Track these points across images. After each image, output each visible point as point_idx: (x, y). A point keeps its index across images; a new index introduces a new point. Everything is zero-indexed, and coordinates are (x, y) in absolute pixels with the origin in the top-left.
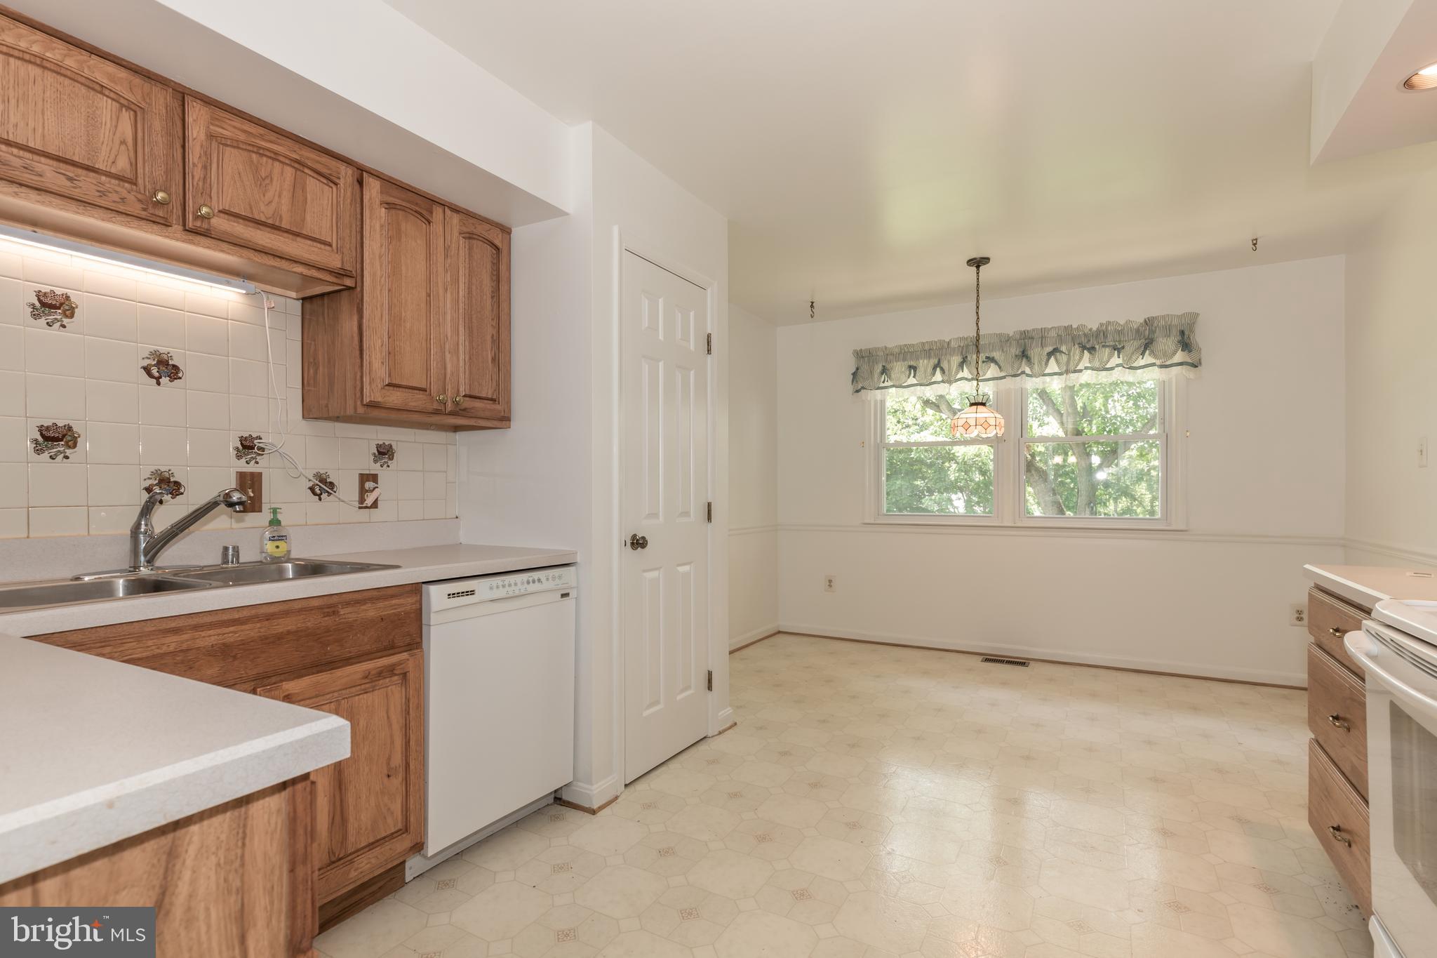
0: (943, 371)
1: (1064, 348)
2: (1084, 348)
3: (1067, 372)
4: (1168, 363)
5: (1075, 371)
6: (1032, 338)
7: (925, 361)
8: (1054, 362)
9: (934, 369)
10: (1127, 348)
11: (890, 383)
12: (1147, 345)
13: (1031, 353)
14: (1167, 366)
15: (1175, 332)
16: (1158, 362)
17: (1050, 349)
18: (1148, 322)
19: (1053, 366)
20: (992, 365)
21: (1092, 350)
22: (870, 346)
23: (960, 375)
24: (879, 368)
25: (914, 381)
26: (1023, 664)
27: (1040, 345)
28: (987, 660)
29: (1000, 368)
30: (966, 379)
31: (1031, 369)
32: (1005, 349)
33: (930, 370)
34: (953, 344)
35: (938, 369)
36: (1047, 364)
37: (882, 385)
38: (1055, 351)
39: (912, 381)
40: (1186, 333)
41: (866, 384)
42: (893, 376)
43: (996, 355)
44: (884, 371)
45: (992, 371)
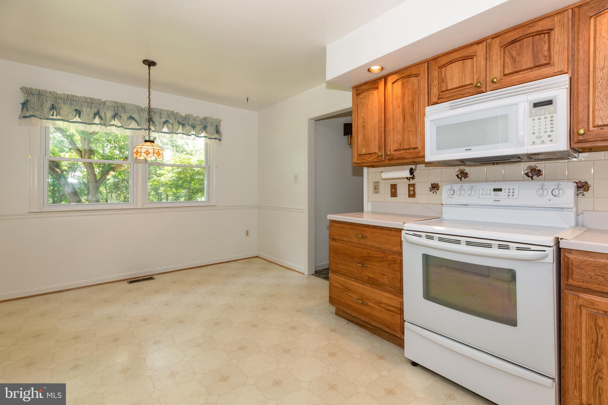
0: (101, 118)
1: (170, 121)
2: (180, 123)
3: (172, 133)
4: (211, 137)
5: (176, 133)
6: (155, 112)
7: (88, 109)
8: (166, 127)
9: (95, 115)
10: (197, 128)
11: (59, 117)
12: (205, 128)
13: (154, 120)
14: (211, 139)
15: (214, 125)
16: (208, 136)
17: (164, 120)
18: (205, 119)
19: (165, 129)
20: (133, 122)
21: (183, 125)
22: (40, 88)
23: (113, 122)
24: (48, 105)
25: (79, 120)
26: (151, 278)
27: (159, 117)
28: (131, 282)
29: (138, 124)
30: (116, 126)
31: (155, 128)
32: (141, 115)
33: (91, 116)
34: (108, 104)
35: (97, 116)
36: (163, 127)
37: (51, 117)
38: (166, 122)
39: (77, 119)
40: (218, 127)
41: (37, 113)
42: (62, 113)
43: (135, 116)
44: (53, 108)
45: (133, 125)
